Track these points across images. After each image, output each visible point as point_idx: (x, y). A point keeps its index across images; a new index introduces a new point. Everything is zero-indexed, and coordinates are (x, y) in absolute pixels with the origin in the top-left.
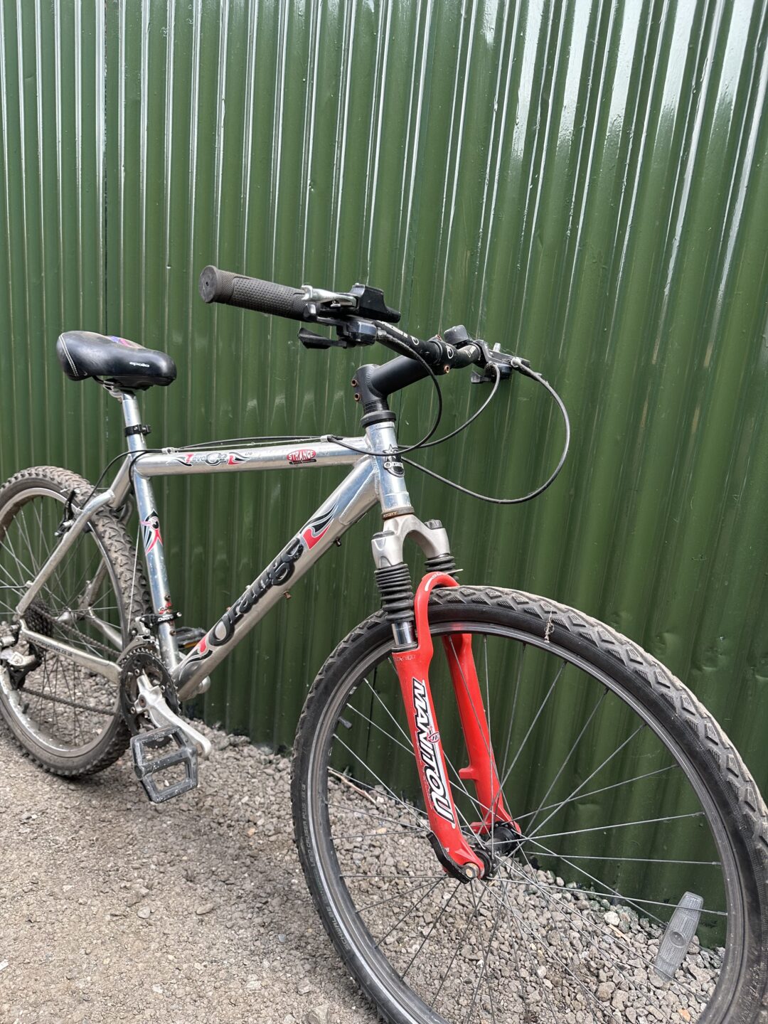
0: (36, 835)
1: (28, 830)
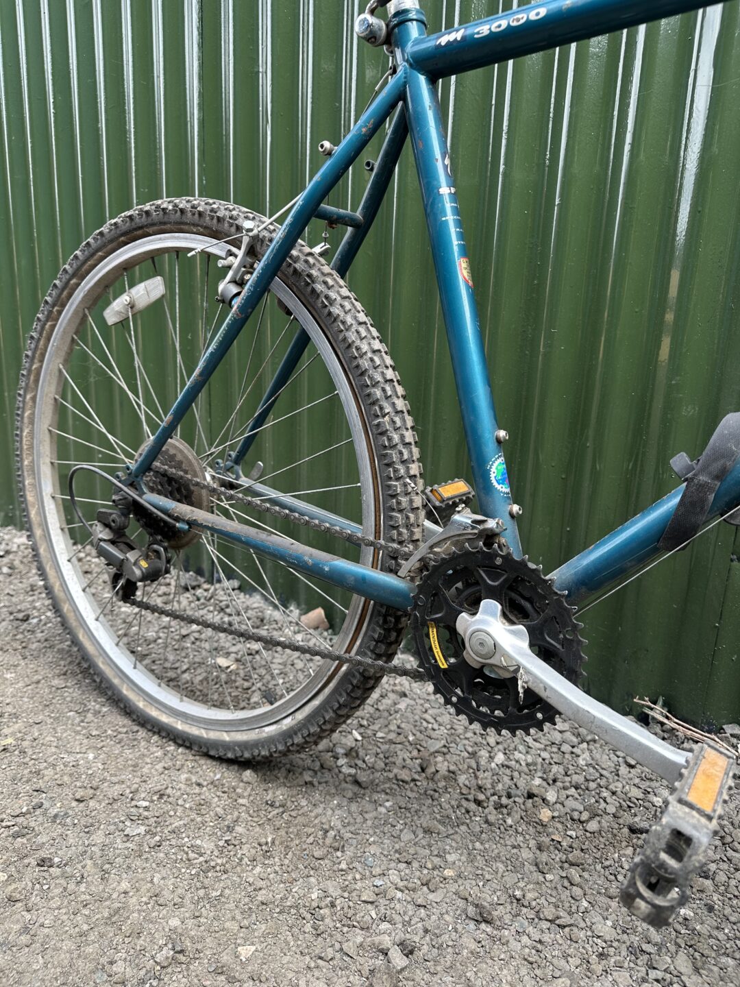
0: (157, 838)
1: (142, 829)
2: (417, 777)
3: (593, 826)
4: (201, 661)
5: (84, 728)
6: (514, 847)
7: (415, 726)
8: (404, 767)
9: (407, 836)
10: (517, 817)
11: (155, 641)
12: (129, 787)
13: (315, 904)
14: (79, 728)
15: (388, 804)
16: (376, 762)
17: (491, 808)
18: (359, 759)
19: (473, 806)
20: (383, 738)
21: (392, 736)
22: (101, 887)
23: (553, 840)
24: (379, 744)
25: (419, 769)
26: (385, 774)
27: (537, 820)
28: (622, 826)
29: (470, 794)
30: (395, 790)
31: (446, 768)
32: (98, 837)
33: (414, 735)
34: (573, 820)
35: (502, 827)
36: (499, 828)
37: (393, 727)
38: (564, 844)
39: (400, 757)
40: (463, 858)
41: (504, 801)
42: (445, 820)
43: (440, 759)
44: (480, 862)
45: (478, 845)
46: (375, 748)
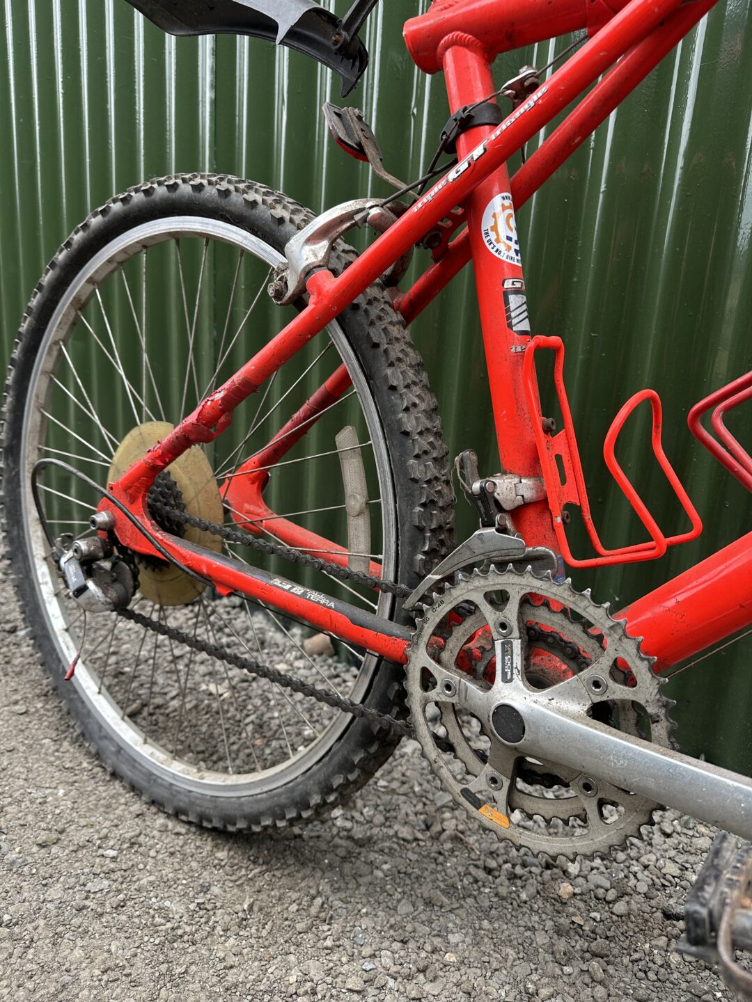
2: (419, 836)
3: (620, 907)
4: (193, 686)
5: (58, 758)
6: (528, 929)
7: (422, 774)
8: (406, 823)
9: (405, 908)
10: (532, 890)
11: (146, 661)
12: (98, 831)
13: (292, 990)
14: (52, 759)
15: (385, 867)
16: (374, 815)
17: (503, 878)
18: (357, 811)
19: (481, 874)
20: (385, 787)
21: (395, 785)
22: (50, 955)
23: (573, 923)
24: (380, 794)
25: (423, 827)
26: (385, 830)
27: (556, 896)
28: (655, 909)
29: (479, 859)
30: (395, 850)
31: (454, 827)
32: (55, 892)
33: (420, 785)
34: (597, 899)
35: (514, 903)
36: (512, 904)
37: (396, 775)
38: (586, 928)
39: (403, 811)
40: (468, 940)
41: (519, 870)
42: (450, 890)
43: (447, 815)
44: (487, 946)
45: (485, 923)
46: (375, 798)
